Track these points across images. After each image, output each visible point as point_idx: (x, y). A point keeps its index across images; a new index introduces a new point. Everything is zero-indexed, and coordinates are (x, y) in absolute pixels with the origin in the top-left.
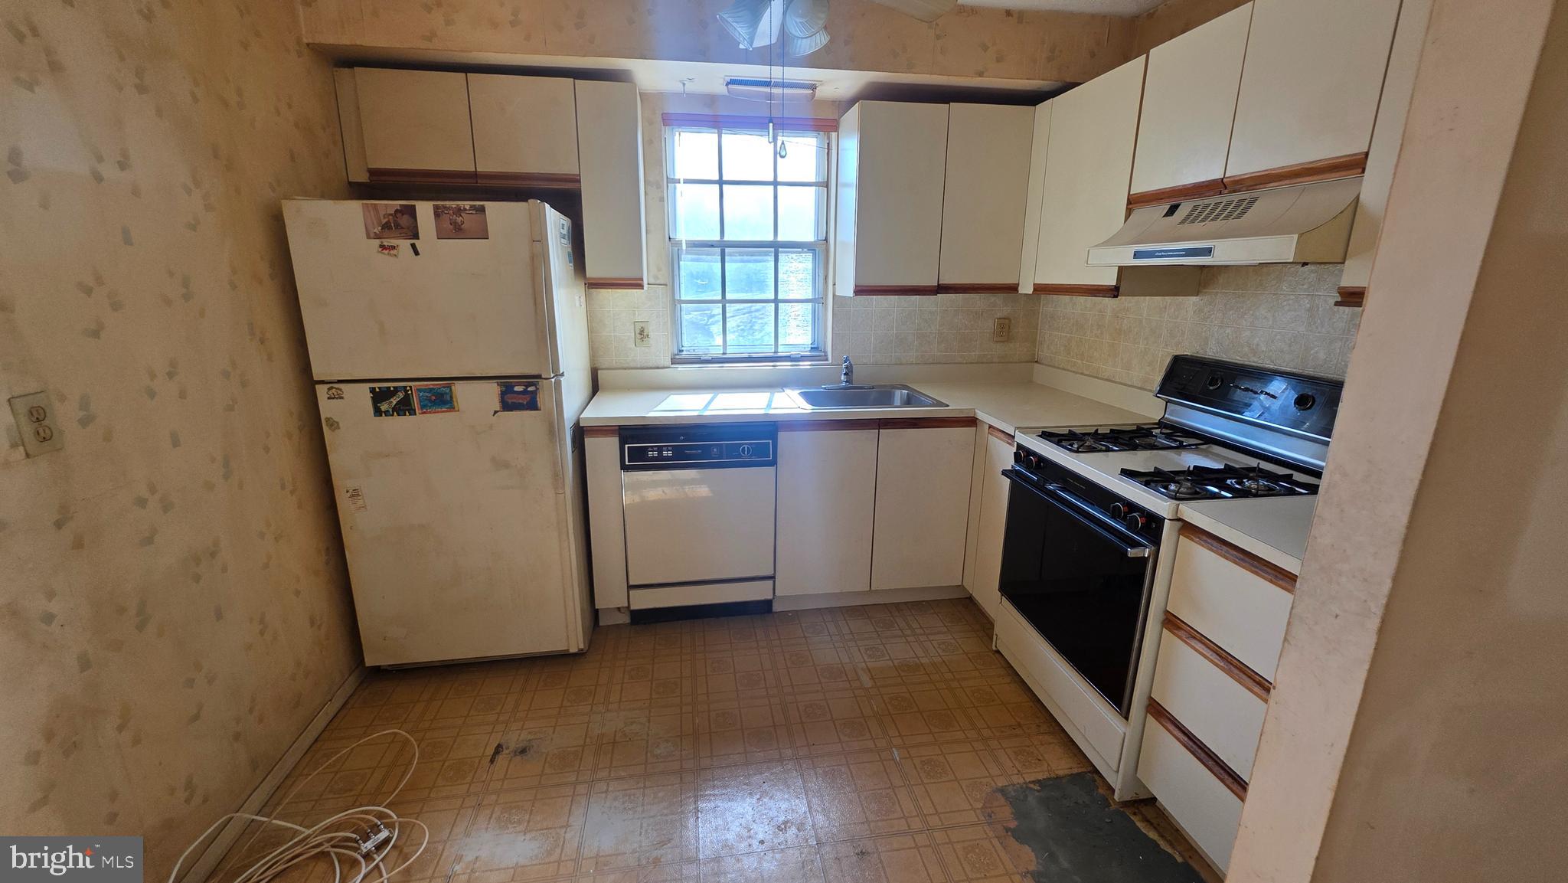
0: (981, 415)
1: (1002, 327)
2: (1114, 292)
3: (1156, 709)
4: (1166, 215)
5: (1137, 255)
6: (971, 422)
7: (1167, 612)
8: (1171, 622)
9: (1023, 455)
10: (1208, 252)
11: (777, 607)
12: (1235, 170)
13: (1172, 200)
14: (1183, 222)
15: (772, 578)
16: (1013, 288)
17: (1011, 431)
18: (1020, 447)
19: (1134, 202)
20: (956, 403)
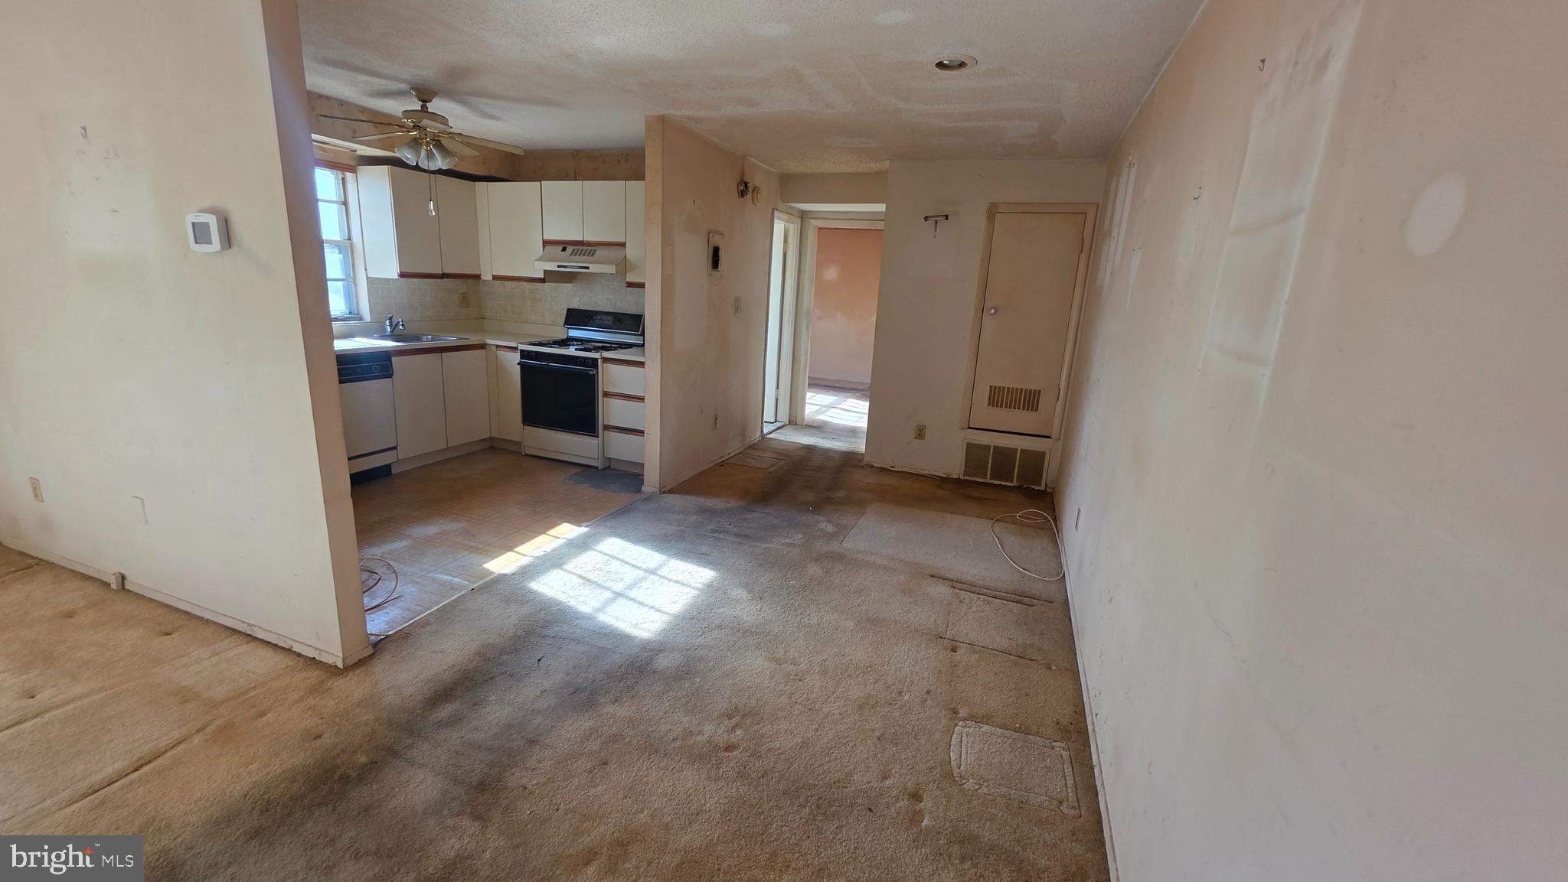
0: (489, 341)
1: (464, 298)
2: (542, 280)
3: (607, 428)
4: (562, 251)
5: (559, 266)
6: (483, 346)
7: (604, 392)
8: (606, 394)
9: (525, 354)
10: (587, 268)
11: (394, 471)
12: (588, 238)
13: (564, 245)
14: (571, 255)
15: (395, 448)
16: (478, 277)
17: (514, 345)
18: (522, 351)
19: (546, 243)
20: (474, 339)
